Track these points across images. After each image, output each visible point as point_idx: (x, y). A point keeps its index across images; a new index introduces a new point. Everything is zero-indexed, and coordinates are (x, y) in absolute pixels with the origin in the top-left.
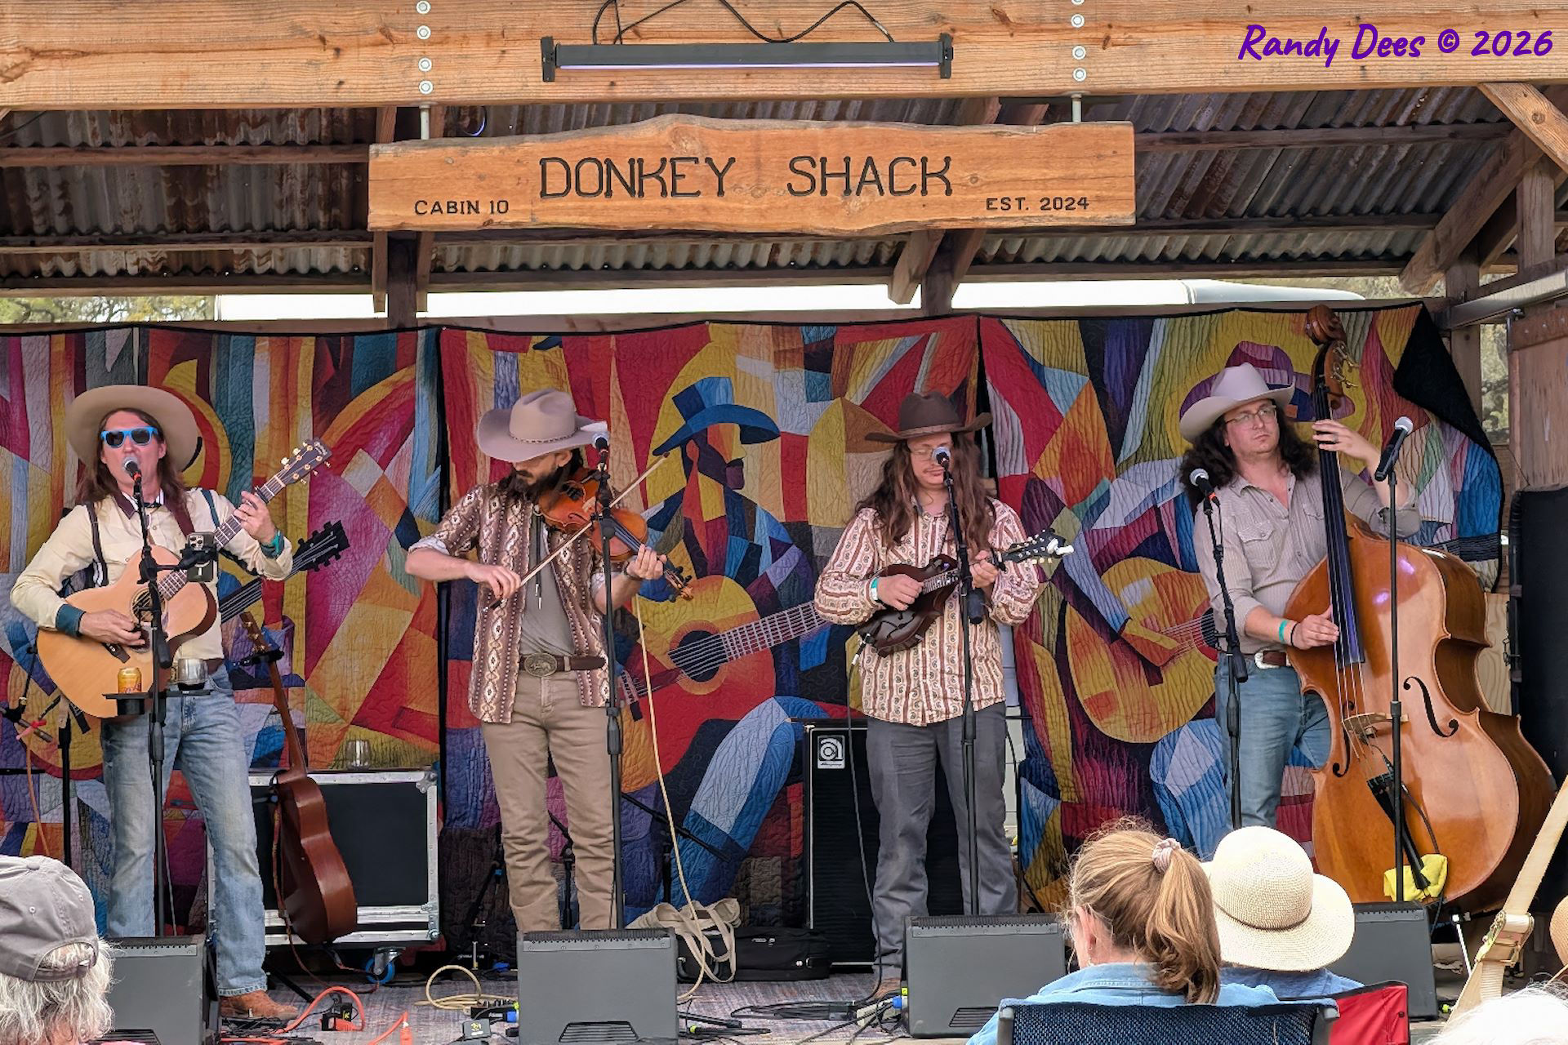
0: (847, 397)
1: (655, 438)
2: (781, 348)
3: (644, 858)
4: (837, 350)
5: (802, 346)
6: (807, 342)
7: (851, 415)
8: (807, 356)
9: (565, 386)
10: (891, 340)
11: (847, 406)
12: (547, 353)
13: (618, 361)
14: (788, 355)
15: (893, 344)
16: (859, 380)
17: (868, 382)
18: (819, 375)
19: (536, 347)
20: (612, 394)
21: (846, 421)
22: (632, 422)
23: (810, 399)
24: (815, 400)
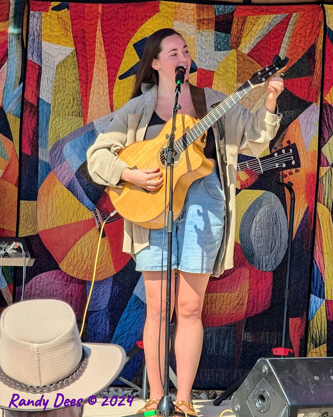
0: (239, 49)
1: (121, 69)
2: (201, 18)
3: (104, 322)
4: (235, 20)
5: (214, 16)
6: (217, 14)
7: (241, 59)
8: (216, 22)
9: (69, 33)
10: (268, 16)
11: (240, 55)
12: (59, 13)
13: (102, 20)
14: (206, 22)
15: (269, 18)
16: (248, 38)
17: (253, 39)
18: (223, 35)
19: (53, 9)
20: (97, 40)
21: (238, 63)
22: (108, 57)
23: (217, 49)
24: (220, 50)
